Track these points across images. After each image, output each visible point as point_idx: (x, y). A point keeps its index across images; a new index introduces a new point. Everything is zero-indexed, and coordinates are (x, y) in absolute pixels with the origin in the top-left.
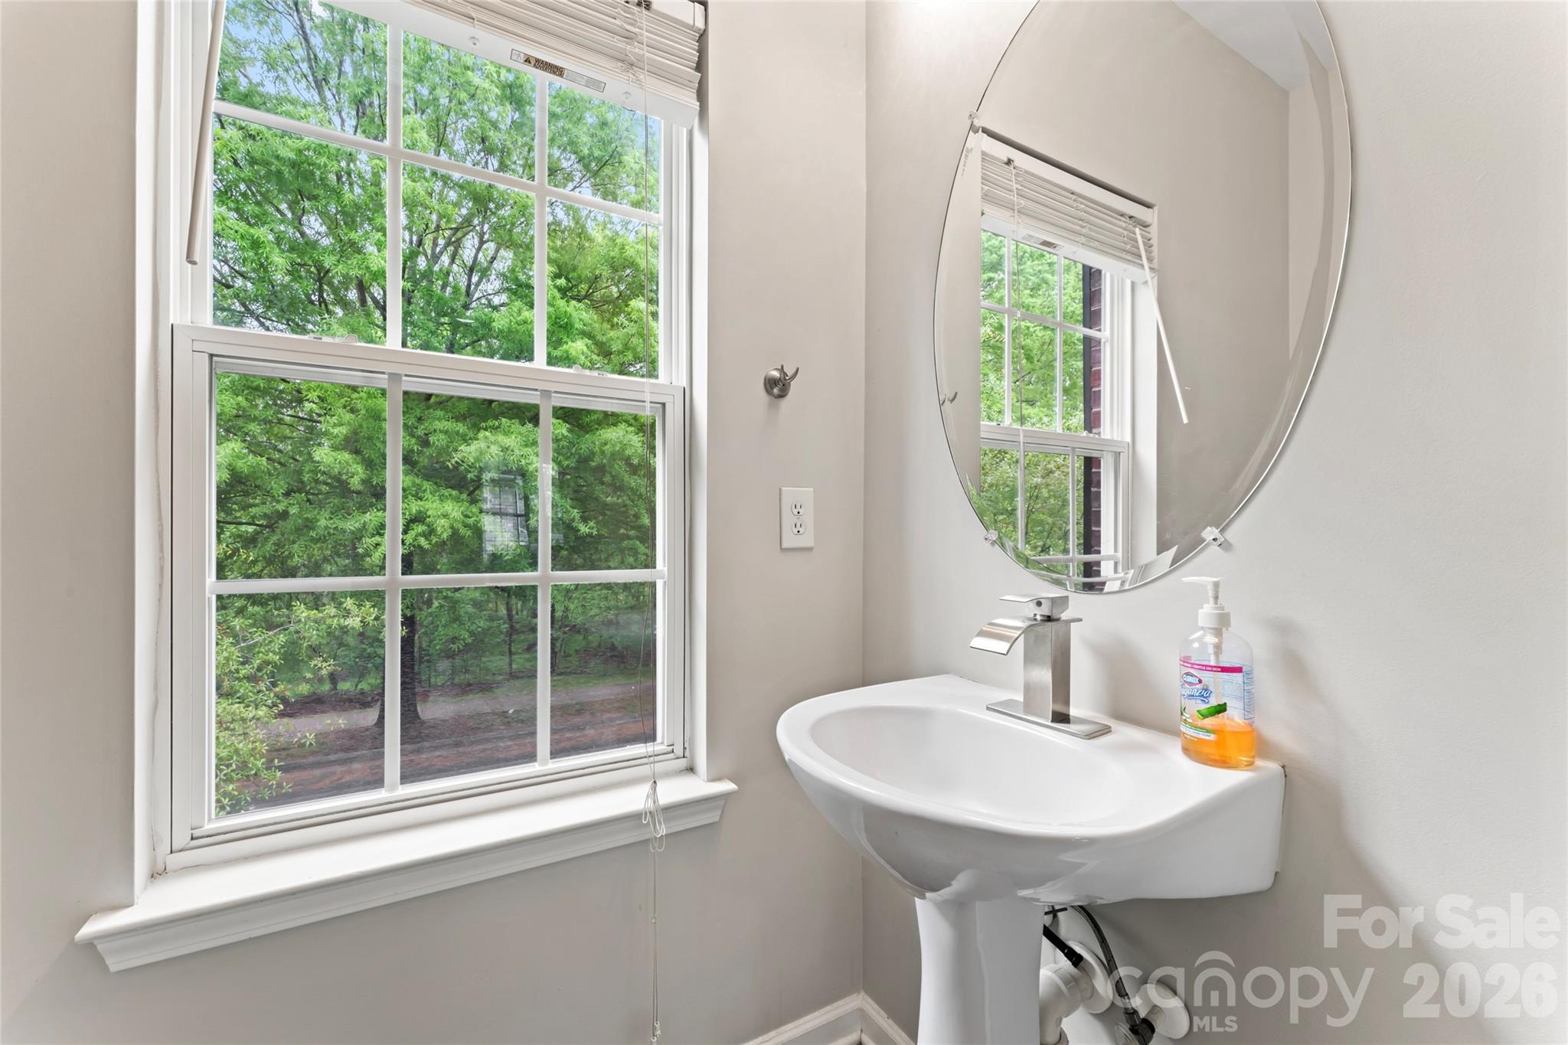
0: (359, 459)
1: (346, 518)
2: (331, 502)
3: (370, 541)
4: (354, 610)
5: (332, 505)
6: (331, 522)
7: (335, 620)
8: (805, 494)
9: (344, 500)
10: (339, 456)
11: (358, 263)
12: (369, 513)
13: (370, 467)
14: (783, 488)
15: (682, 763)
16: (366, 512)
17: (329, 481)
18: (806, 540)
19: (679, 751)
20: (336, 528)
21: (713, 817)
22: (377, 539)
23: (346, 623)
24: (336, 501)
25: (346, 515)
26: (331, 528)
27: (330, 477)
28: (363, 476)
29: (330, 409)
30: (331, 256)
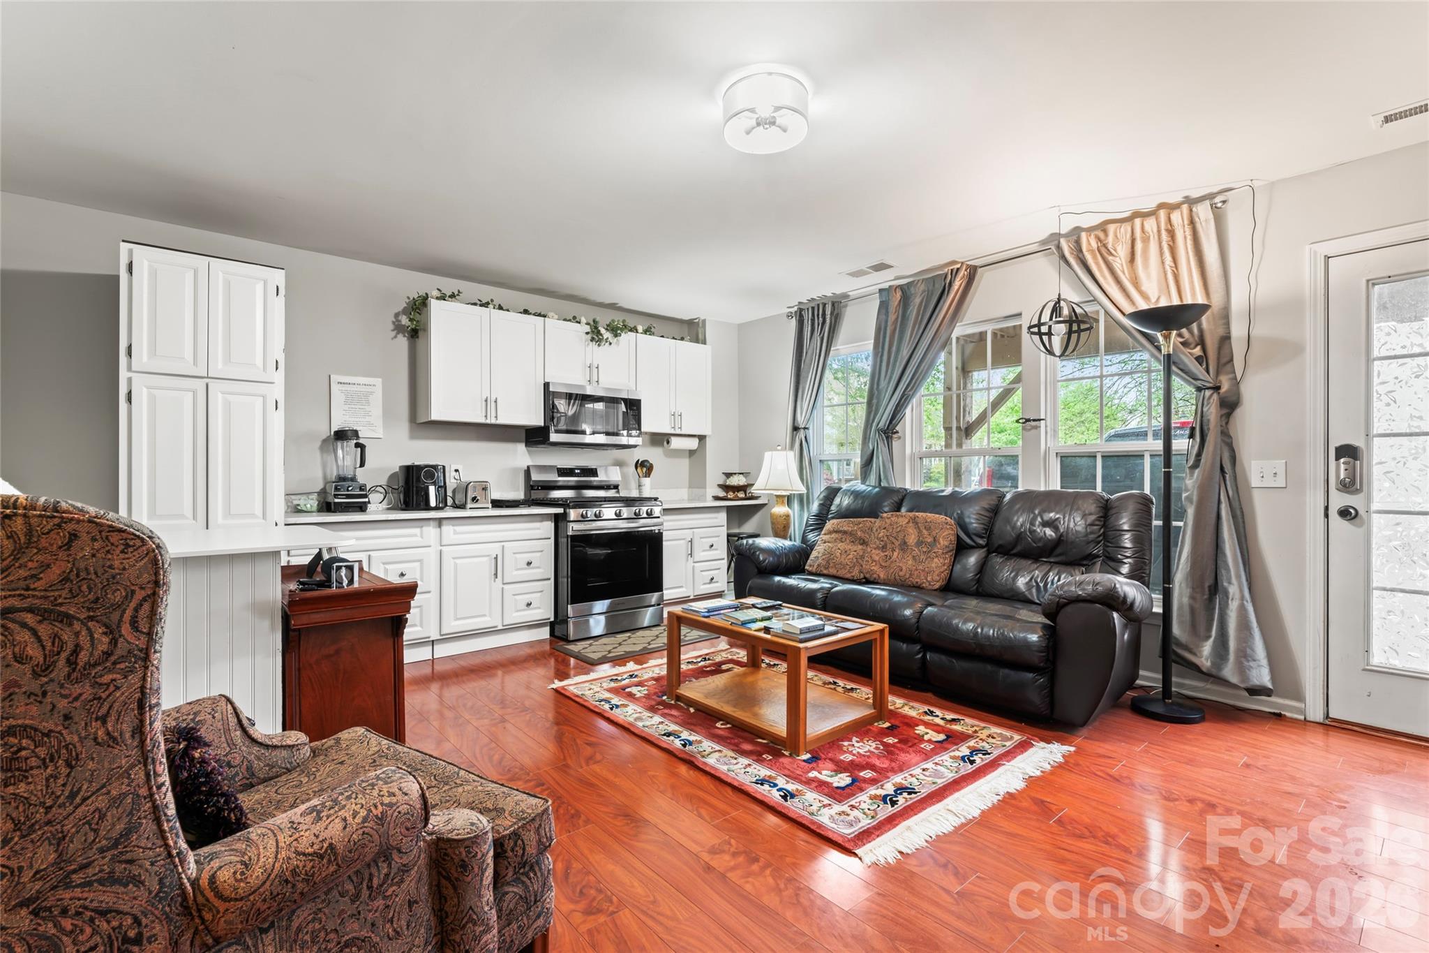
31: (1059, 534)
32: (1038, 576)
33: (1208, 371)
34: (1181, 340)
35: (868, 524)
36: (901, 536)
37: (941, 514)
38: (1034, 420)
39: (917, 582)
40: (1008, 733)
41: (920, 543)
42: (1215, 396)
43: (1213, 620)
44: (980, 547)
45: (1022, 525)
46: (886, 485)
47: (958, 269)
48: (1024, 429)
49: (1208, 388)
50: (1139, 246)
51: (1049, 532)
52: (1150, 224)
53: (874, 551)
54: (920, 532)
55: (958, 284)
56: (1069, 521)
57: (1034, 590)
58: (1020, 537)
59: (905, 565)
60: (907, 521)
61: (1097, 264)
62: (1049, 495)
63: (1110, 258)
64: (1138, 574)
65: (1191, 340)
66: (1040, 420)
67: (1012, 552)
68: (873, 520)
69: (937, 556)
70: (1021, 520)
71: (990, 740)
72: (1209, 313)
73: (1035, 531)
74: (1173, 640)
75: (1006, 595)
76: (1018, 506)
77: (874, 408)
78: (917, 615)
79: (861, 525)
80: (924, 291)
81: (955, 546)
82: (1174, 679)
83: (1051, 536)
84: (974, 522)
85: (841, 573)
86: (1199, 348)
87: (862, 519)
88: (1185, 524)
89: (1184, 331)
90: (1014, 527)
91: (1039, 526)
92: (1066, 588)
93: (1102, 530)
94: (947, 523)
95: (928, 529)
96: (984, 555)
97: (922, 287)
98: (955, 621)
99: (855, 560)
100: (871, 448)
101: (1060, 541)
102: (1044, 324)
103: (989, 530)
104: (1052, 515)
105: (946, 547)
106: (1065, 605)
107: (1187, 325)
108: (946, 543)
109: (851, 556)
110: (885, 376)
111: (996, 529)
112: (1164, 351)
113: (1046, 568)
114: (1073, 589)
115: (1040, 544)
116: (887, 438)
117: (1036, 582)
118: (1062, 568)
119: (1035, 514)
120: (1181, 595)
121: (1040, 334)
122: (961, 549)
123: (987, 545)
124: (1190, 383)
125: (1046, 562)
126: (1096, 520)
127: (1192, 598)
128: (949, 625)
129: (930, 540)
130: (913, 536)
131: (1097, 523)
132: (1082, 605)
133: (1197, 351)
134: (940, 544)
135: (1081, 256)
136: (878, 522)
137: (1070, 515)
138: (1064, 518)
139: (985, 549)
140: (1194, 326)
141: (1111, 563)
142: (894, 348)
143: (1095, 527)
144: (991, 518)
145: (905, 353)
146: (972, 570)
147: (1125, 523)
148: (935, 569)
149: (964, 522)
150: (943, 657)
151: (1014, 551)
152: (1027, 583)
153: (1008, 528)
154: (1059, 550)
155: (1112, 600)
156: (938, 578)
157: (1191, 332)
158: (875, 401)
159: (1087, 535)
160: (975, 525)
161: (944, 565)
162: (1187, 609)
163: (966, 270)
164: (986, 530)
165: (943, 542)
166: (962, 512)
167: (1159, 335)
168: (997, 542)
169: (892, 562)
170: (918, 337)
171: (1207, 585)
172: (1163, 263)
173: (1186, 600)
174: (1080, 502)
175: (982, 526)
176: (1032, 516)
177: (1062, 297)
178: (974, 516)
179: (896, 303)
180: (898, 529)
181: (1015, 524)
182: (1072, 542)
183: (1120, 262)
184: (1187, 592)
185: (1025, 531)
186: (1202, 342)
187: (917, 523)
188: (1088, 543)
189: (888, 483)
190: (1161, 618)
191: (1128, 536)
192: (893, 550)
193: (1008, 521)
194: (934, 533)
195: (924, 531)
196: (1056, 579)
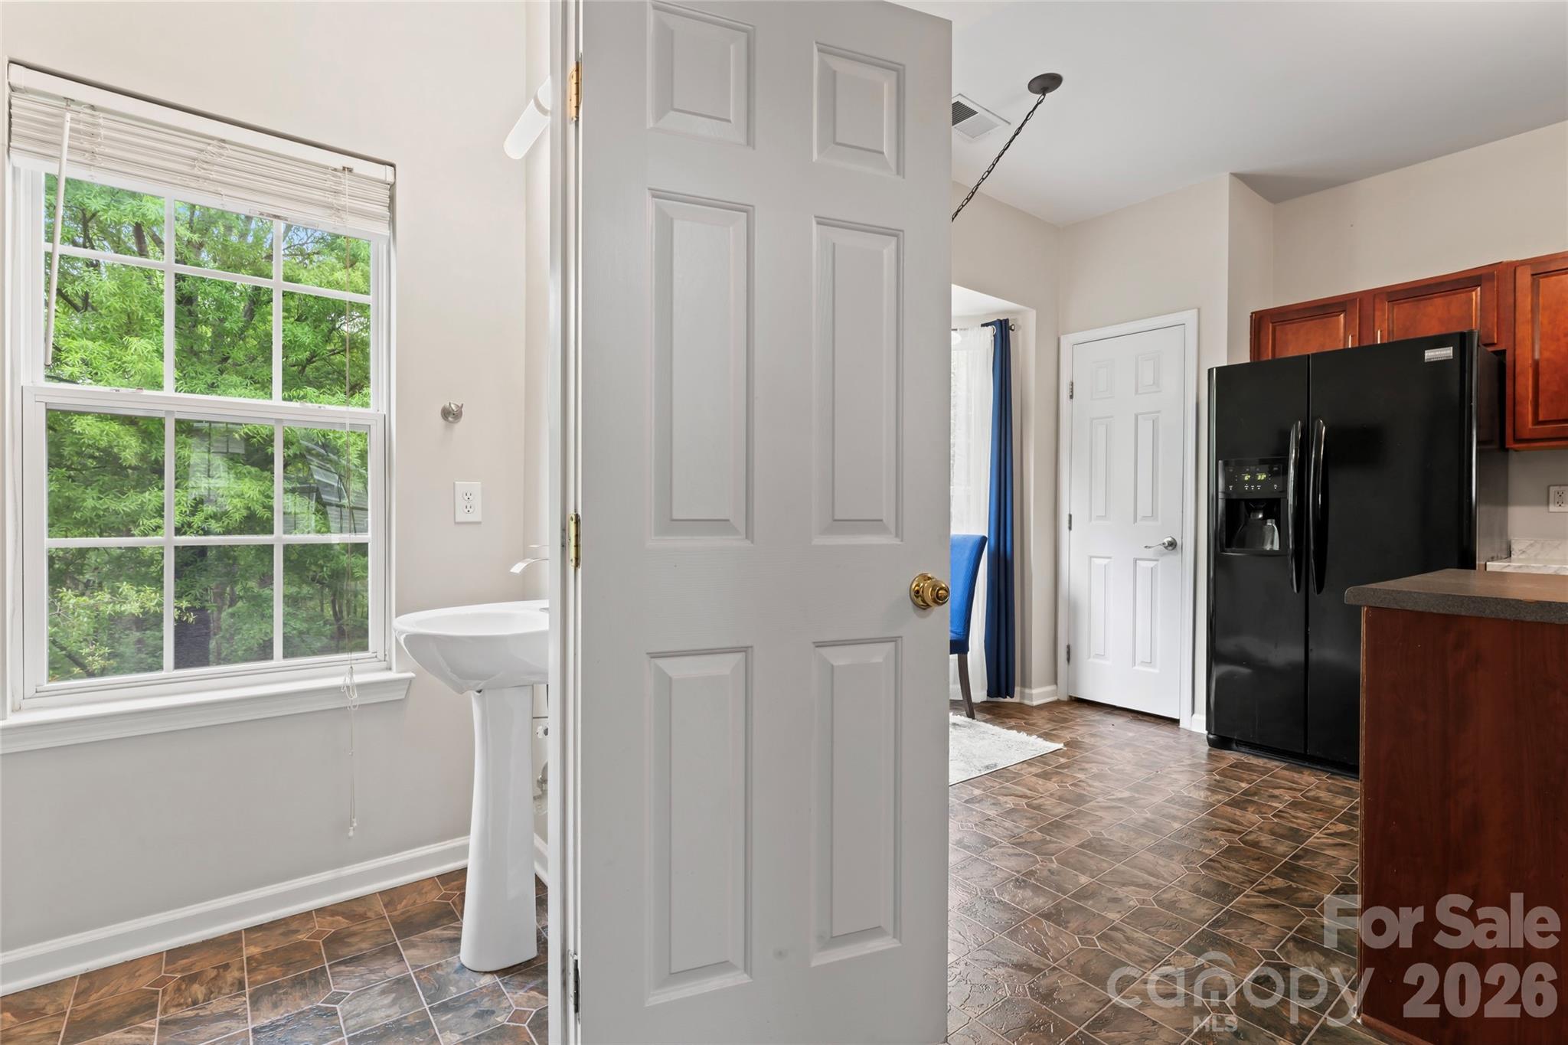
0: (132, 430)
1: (120, 498)
2: (99, 480)
3: (148, 523)
4: (133, 594)
5: (101, 483)
6: (101, 502)
7: (110, 606)
8: (476, 486)
9: (116, 477)
10: (107, 427)
11: (132, 210)
12: (148, 493)
13: (149, 440)
14: (457, 483)
15: (384, 665)
16: (145, 492)
17: (97, 454)
18: (475, 516)
19: (381, 656)
20: (105, 510)
21: (401, 695)
22: (158, 520)
23: (123, 609)
24: (106, 478)
25: (120, 495)
26: (100, 509)
27: (98, 449)
28: (138, 450)
29: (96, 374)
30: (99, 199)
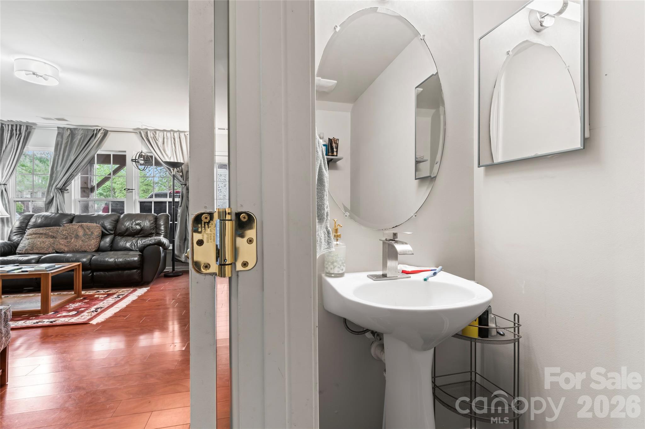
31: (141, 227)
32: (134, 242)
33: (183, 180)
34: (177, 170)
35: (55, 229)
36: (75, 233)
37: (94, 223)
38: (131, 189)
39: (84, 250)
40: (129, 289)
41: (85, 235)
42: (185, 187)
43: (185, 248)
44: (111, 234)
45: (128, 226)
46: (62, 212)
47: (100, 130)
48: (127, 192)
49: (184, 185)
50: (165, 140)
51: (138, 227)
52: (169, 134)
53: (60, 240)
54: (85, 230)
55: (99, 135)
56: (145, 223)
57: (133, 246)
58: (127, 229)
59: (78, 244)
60: (78, 226)
61: (153, 142)
62: (137, 215)
63: (157, 141)
64: (165, 237)
65: (179, 171)
66: (133, 189)
67: (124, 235)
68: (58, 227)
69: (93, 239)
70: (127, 224)
71: (123, 292)
72: (184, 164)
73: (133, 227)
74: (175, 255)
75: (123, 249)
76: (126, 219)
77: (54, 178)
78: (89, 260)
79: (51, 230)
80: (82, 134)
81: (101, 234)
82: (175, 267)
83: (138, 228)
84: (108, 225)
85: (41, 252)
86: (181, 173)
87: (51, 228)
88: (178, 222)
89: (178, 168)
90: (125, 226)
91: (134, 225)
92: (146, 242)
93: (155, 225)
94: (97, 226)
95: (89, 229)
96: (113, 237)
97: (81, 132)
98: (107, 259)
99: (49, 245)
100: (52, 196)
101: (142, 230)
102: (137, 160)
103: (115, 227)
104: (139, 221)
105: (97, 235)
106: (146, 247)
107: (179, 167)
108: (97, 234)
109: (47, 244)
110: (61, 165)
111: (118, 228)
112: (173, 174)
113: (137, 239)
114: (148, 242)
115: (135, 231)
116: (61, 192)
117: (134, 244)
118: (142, 238)
119: (133, 221)
120: (177, 242)
121: (136, 162)
122: (103, 235)
123: (114, 233)
124: (179, 183)
125: (137, 237)
126: (153, 222)
127: (180, 242)
128: (104, 261)
129: (89, 233)
130: (81, 232)
131: (154, 223)
132: (151, 246)
133: (181, 174)
134: (94, 234)
135: (148, 138)
136: (61, 228)
137: (145, 221)
138: (143, 222)
139: (113, 235)
140: (180, 168)
141: (158, 234)
142: (66, 154)
143: (153, 225)
144: (115, 224)
145: (72, 158)
146: (108, 243)
147: (162, 223)
148: (93, 243)
149: (105, 226)
150: (102, 273)
151: (126, 234)
152: (130, 244)
153: (123, 227)
154: (141, 233)
155: (160, 244)
156: (94, 247)
157: (179, 169)
158: (54, 175)
159: (150, 227)
160: (109, 227)
161: (97, 242)
162: (178, 246)
163: (103, 131)
164: (114, 228)
165: (96, 234)
166: (103, 222)
167: (171, 169)
168: (118, 232)
169: (71, 243)
170: (80, 152)
171: (183, 238)
172: (172, 147)
173: (178, 243)
174: (148, 217)
175: (112, 227)
176: (132, 222)
177: (143, 151)
178: (109, 223)
179: (67, 135)
180: (73, 230)
181: (126, 225)
182: (146, 230)
183: (160, 143)
184: (178, 241)
185: (129, 227)
186: (182, 172)
187: (83, 227)
188: (151, 229)
189: (63, 211)
190: (172, 250)
191: (163, 226)
192: (71, 239)
193: (123, 224)
194: (92, 230)
195: (87, 230)
196: (141, 241)
